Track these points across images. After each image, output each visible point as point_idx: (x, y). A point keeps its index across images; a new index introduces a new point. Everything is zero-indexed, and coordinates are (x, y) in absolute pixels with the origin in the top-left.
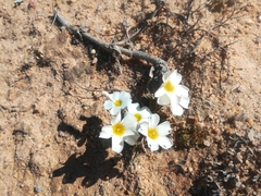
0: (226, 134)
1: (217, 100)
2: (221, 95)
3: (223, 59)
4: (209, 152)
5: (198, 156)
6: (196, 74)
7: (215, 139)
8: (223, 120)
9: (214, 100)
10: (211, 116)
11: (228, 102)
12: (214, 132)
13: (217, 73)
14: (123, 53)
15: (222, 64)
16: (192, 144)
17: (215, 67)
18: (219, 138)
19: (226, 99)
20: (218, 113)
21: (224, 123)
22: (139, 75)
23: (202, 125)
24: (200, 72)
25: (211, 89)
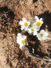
0: (6, 32)
1: (9, 43)
2: (8, 45)
3: (8, 59)
4: (10, 26)
5: (14, 25)
6: (17, 52)
7: (9, 30)
8: (7, 37)
9: (10, 43)
10: (11, 38)
11: (6, 43)
12: (9, 33)
13: (10, 53)
14: (48, 59)
15: (8, 57)
16: (16, 28)
17: (11, 55)
18: (8, 31)
19: (7, 44)
20: (9, 39)
21: (7, 36)
22: (39, 50)
23: (13, 34)
24: (16, 53)
25: (11, 47)
